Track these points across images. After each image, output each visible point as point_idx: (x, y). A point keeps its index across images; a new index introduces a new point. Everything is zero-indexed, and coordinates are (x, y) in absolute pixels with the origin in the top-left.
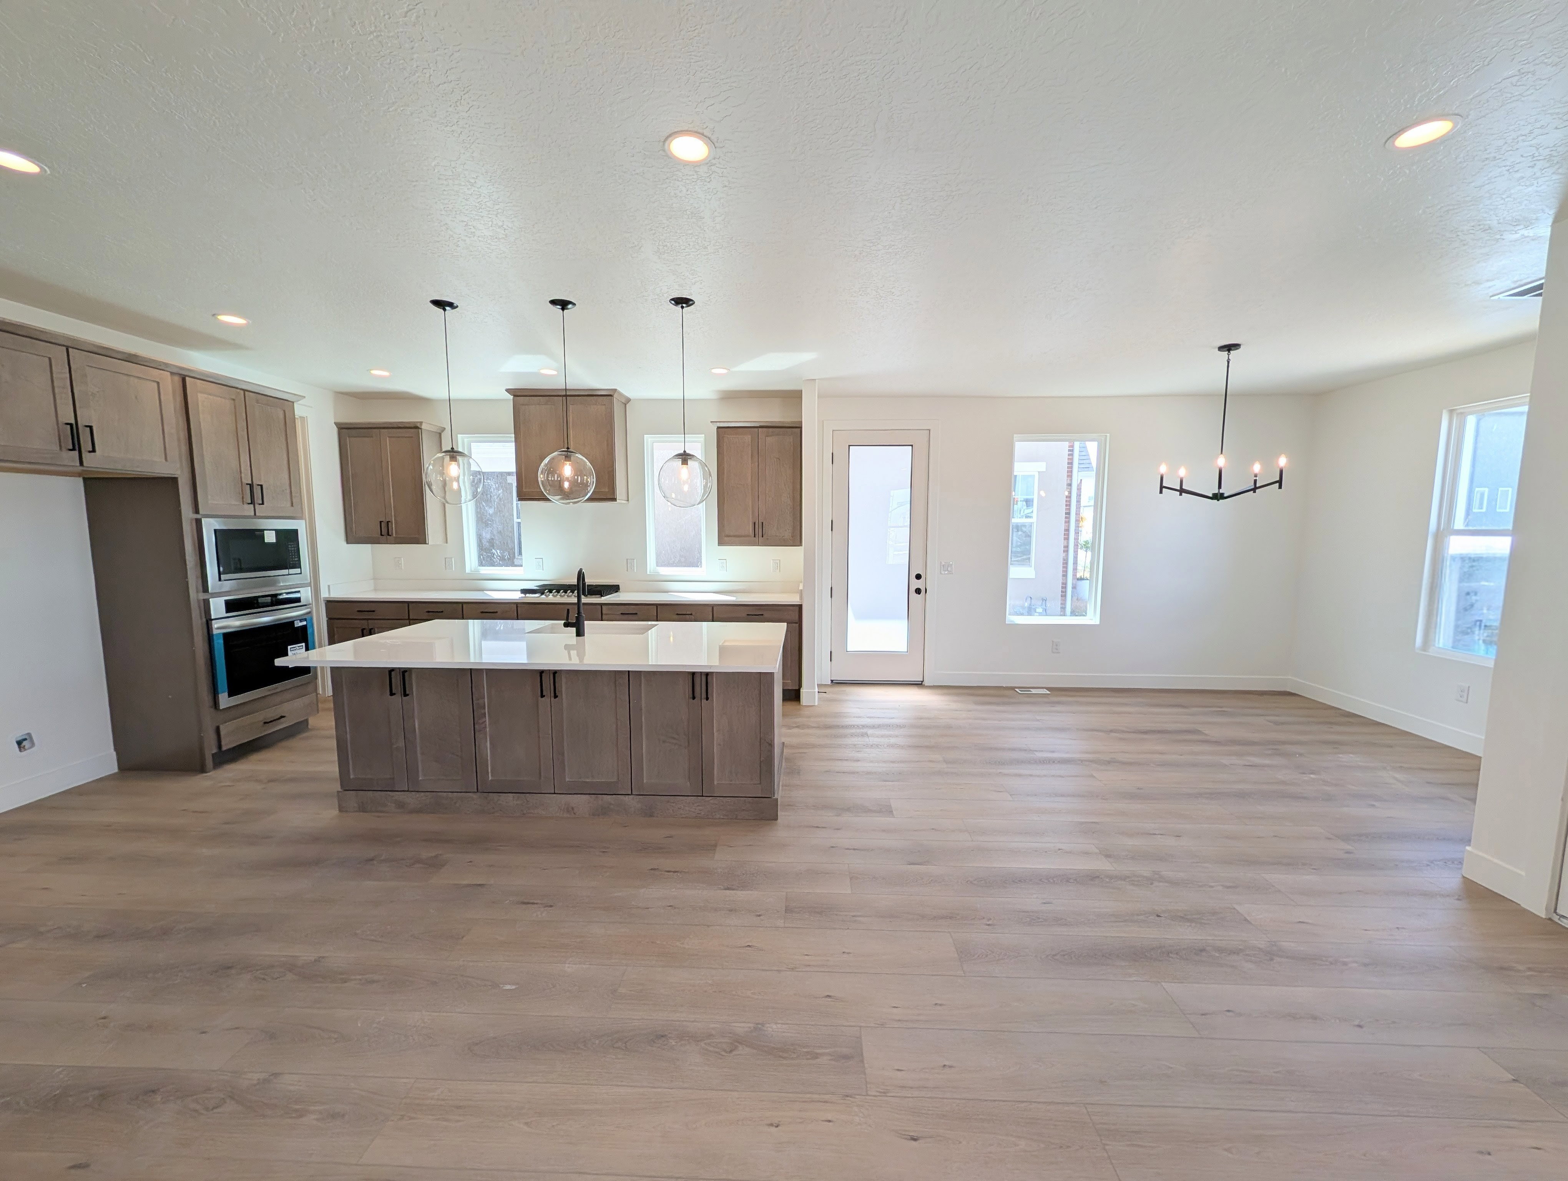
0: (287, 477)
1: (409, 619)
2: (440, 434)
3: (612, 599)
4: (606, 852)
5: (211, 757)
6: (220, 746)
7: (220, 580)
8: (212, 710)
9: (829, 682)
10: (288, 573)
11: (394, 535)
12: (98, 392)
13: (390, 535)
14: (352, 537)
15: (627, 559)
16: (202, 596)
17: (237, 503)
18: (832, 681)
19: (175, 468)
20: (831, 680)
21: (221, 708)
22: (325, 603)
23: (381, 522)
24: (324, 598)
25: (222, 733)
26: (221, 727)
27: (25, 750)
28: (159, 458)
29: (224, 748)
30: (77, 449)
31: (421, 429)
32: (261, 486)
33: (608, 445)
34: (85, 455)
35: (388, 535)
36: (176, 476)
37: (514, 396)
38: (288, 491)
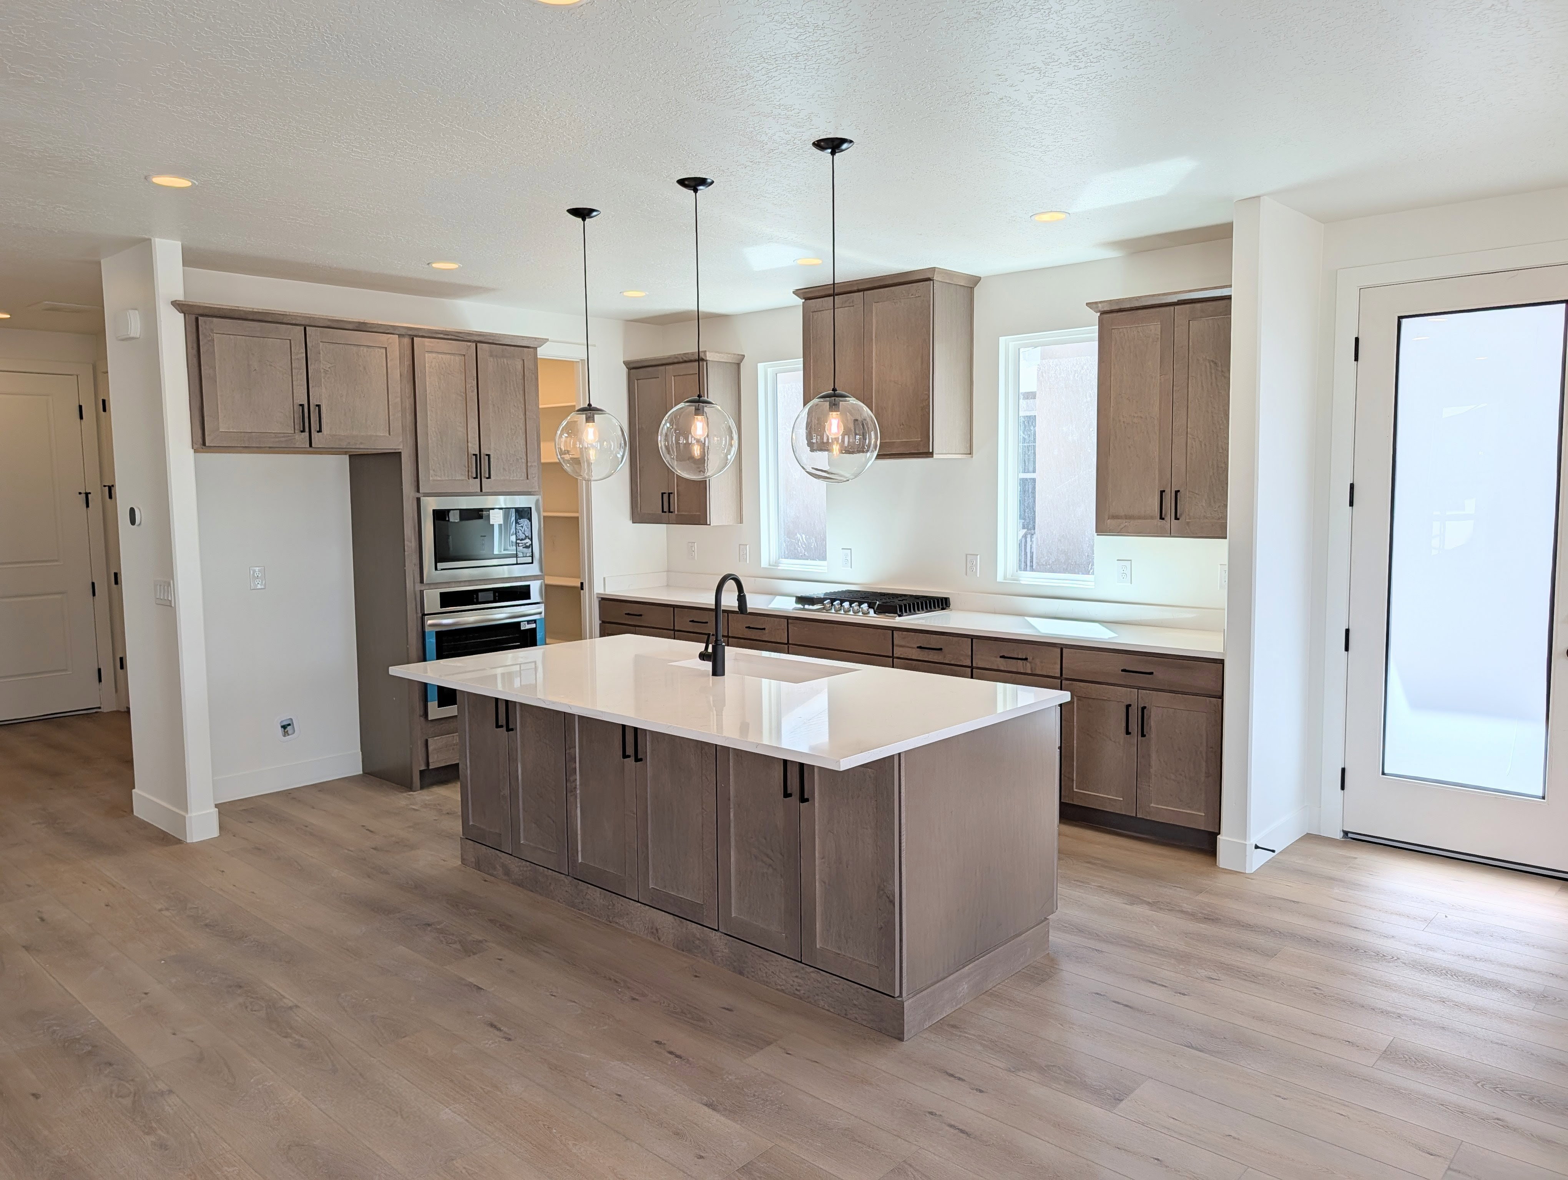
0: (523, 442)
1: (674, 630)
2: (739, 365)
3: (916, 622)
4: (637, 1000)
5: (418, 774)
6: (428, 764)
7: (436, 569)
8: (422, 719)
9: (1339, 836)
10: (516, 563)
11: (676, 512)
12: (329, 368)
13: (672, 512)
14: (639, 515)
15: (967, 555)
16: (418, 587)
17: (463, 478)
18: (1346, 833)
19: (396, 442)
20: (1344, 831)
21: (429, 719)
22: (600, 602)
23: (663, 494)
24: (597, 594)
25: (430, 748)
26: (430, 741)
27: (289, 735)
28: (383, 433)
29: (431, 767)
30: (307, 429)
31: (706, 361)
32: (489, 455)
33: (922, 363)
34: (315, 435)
35: (670, 512)
36: (400, 451)
37: (806, 299)
38: (524, 461)
